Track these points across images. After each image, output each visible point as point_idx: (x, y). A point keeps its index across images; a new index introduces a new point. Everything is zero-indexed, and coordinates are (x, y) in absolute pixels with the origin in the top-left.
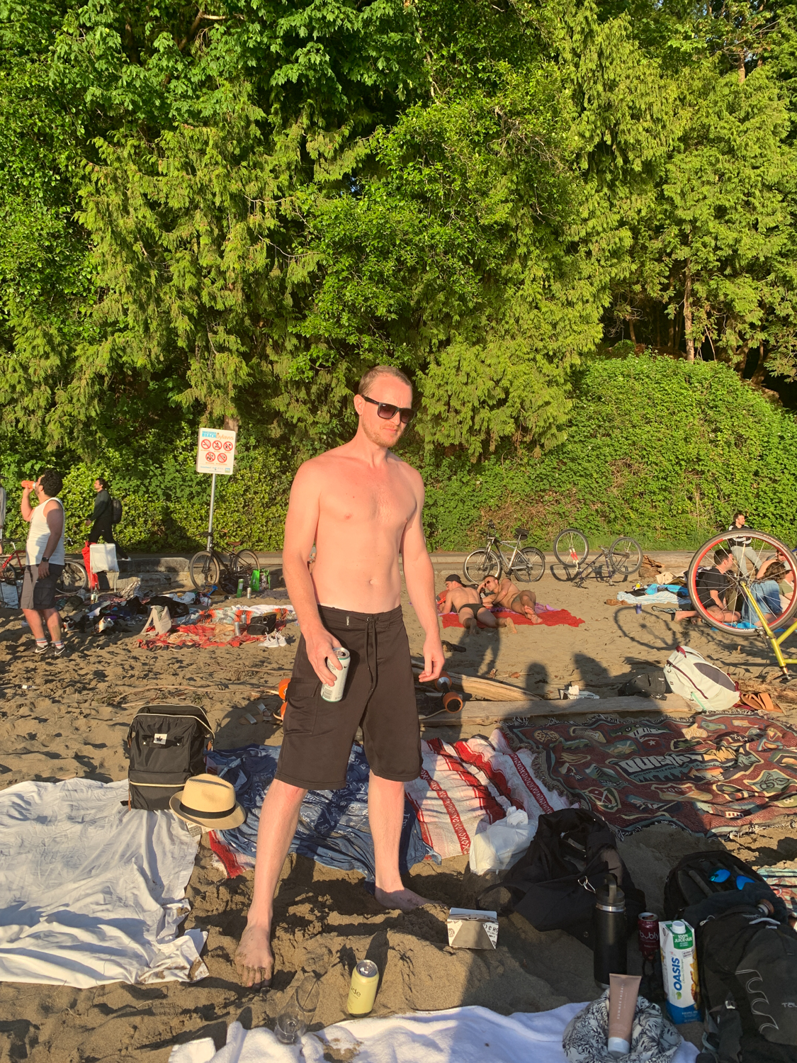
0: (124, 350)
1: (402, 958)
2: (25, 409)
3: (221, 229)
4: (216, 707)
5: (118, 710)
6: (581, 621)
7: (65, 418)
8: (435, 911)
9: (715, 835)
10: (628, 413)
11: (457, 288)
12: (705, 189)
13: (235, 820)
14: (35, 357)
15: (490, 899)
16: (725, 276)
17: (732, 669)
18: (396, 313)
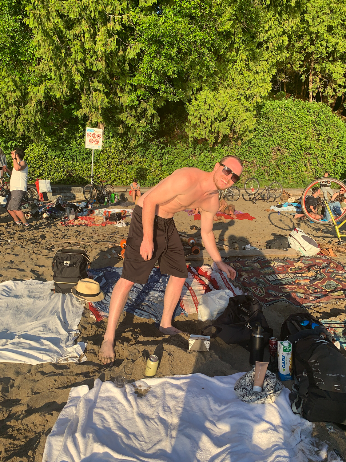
0: (50, 89)
1: (169, 354)
2: (6, 116)
3: (95, 30)
4: (93, 251)
5: (50, 252)
6: (254, 218)
7: (25, 121)
8: (184, 335)
9: (304, 306)
10: (281, 125)
11: (205, 63)
12: (324, 17)
13: (100, 298)
14: (9, 91)
15: (208, 331)
16: (330, 61)
17: (317, 239)
18: (177, 74)
